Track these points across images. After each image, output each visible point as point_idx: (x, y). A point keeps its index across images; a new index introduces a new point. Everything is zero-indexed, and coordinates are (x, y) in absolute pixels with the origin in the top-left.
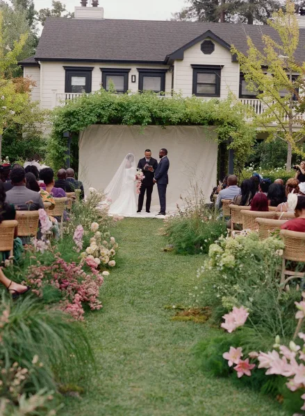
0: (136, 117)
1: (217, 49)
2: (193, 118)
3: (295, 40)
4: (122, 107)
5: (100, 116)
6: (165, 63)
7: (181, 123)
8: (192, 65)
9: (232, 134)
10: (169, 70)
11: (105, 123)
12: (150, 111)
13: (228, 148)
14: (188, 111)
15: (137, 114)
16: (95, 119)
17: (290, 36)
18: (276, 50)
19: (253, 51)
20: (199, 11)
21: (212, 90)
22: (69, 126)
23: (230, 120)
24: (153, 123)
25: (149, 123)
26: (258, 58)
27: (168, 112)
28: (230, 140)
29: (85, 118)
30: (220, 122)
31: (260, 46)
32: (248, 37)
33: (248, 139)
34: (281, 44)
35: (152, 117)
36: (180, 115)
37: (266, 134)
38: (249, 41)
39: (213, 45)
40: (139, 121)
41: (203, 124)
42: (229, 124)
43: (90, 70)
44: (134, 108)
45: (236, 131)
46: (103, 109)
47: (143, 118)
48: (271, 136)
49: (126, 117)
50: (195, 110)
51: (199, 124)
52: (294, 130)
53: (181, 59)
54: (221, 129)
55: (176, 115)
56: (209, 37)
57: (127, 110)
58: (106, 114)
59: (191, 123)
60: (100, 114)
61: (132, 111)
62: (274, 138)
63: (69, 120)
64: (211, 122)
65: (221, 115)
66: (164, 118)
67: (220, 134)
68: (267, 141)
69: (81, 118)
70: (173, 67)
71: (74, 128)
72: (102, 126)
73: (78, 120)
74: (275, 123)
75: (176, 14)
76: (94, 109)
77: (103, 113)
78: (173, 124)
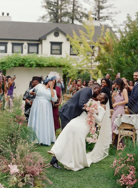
0: (30, 64)
1: (61, 35)
2: (53, 65)
3: (93, 32)
4: (24, 60)
5: (15, 64)
6: (39, 41)
7: (48, 66)
8: (50, 42)
9: (69, 71)
10: (40, 43)
11: (17, 67)
12: (36, 62)
13: (67, 76)
14: (51, 62)
15: (30, 63)
16: (13, 65)
17: (91, 31)
18: (85, 36)
19: (75, 36)
20: (50, 15)
21: (58, 52)
22: (3, 68)
23: (67, 66)
24: (37, 66)
25: (36, 67)
26: (77, 39)
27: (43, 62)
28: (68, 73)
29: (9, 65)
30: (64, 66)
31: (79, 35)
32: (73, 31)
33: (75, 73)
34: (87, 34)
35: (36, 64)
36: (48, 63)
37: (82, 71)
38: (74, 32)
39: (59, 34)
40: (31, 66)
41: (57, 67)
42: (67, 67)
43: (7, 43)
44: (29, 60)
45: (70, 70)
46: (17, 61)
47: (33, 64)
48: (83, 71)
49: (26, 64)
50: (53, 61)
51: (55, 67)
52: (93, 69)
53: (45, 39)
54: (64, 69)
55: (46, 64)
56: (57, 30)
57: (26, 61)
58: (18, 63)
59: (52, 67)
60: (15, 63)
61: (28, 62)
62: (85, 72)
63: (2, 65)
64: (60, 66)
65: (64, 63)
66: (41, 64)
67: (64, 71)
68: (82, 73)
69: (7, 65)
70: (42, 42)
71: (5, 69)
72: (16, 67)
73: (6, 65)
74: (85, 66)
75: (40, 17)
76: (13, 61)
77: (16, 62)
78: (45, 67)
